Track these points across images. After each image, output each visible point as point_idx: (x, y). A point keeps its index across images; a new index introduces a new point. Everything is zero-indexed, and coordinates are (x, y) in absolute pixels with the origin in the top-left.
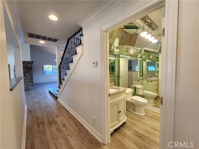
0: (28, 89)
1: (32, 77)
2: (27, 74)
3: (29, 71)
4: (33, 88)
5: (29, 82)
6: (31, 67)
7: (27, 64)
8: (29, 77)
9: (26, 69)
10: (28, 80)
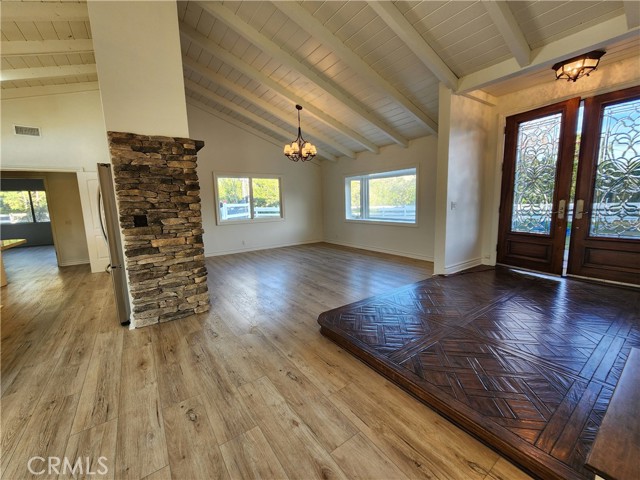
0: (183, 307)
1: (199, 239)
2: (173, 221)
3: (186, 199)
4: (208, 302)
5: (184, 266)
6: (193, 175)
7: (173, 158)
8: (182, 241)
9: (163, 186)
10: (180, 259)
